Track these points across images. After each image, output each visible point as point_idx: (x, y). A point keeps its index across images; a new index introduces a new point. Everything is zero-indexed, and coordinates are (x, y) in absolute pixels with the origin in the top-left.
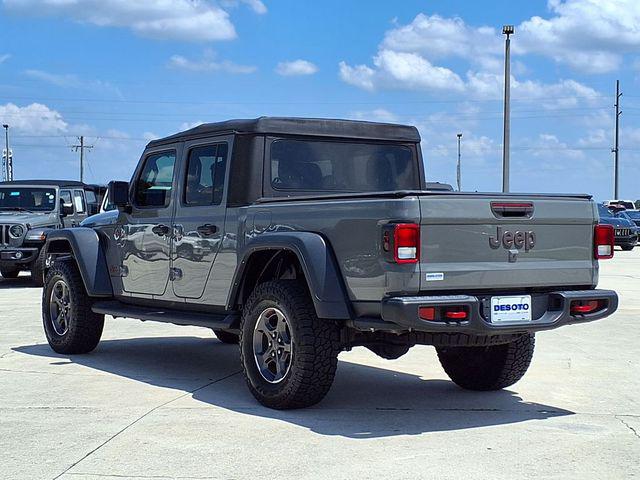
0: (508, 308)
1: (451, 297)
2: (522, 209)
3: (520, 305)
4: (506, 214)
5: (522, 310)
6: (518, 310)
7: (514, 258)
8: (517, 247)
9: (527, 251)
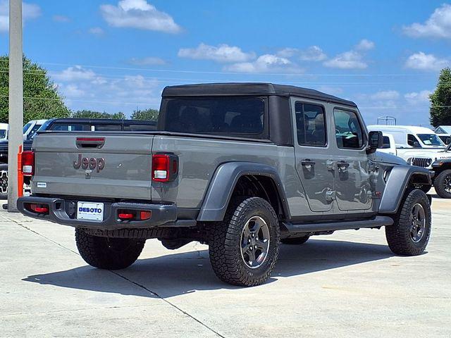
0: (88, 210)
2: (94, 142)
3: (96, 209)
5: (97, 213)
6: (94, 213)
7: (88, 176)
8: (91, 169)
9: (98, 172)
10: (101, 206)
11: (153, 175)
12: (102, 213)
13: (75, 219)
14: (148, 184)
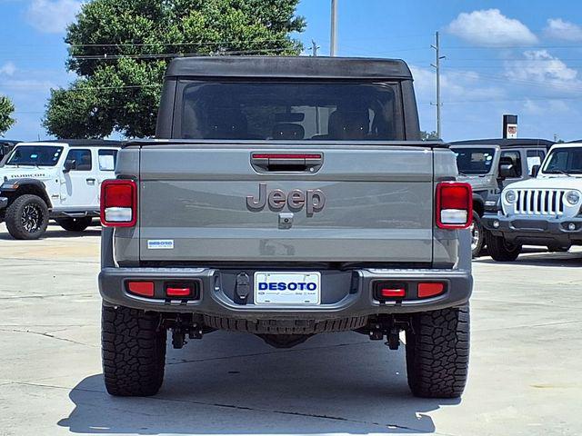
0: (282, 286)
1: (186, 270)
2: (300, 161)
3: (302, 284)
4: (272, 168)
5: (305, 291)
6: (298, 290)
7: (286, 224)
8: (292, 210)
9: (309, 215)
10: (315, 277)
11: (437, 218)
12: (318, 291)
13: (248, 306)
14: (426, 234)
